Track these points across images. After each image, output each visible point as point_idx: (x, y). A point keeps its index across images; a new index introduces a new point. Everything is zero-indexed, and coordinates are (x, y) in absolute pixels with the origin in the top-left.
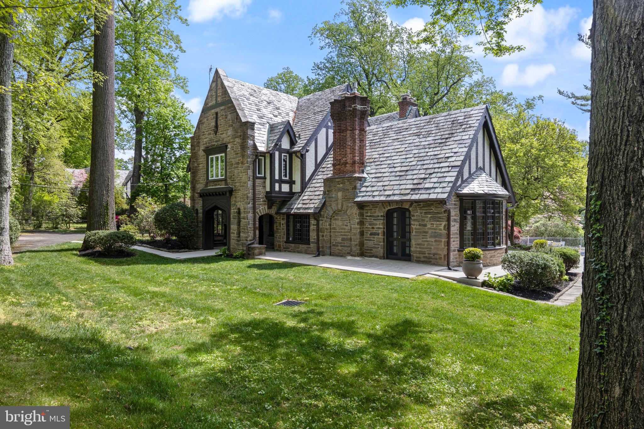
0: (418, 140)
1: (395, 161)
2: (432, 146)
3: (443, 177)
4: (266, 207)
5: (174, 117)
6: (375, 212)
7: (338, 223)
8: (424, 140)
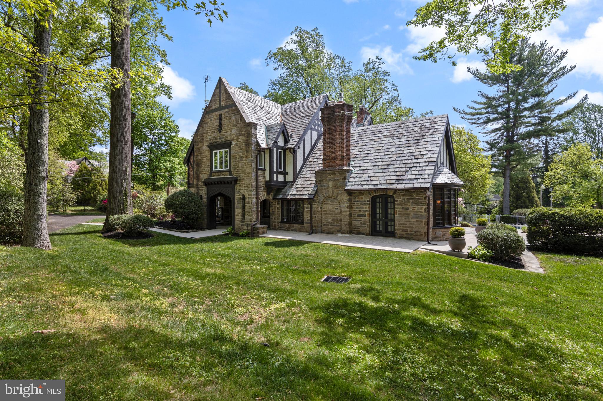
0: (392, 141)
1: (375, 157)
2: (407, 145)
3: (423, 170)
4: (266, 194)
5: (161, 118)
6: (362, 198)
7: (329, 207)
8: (398, 140)
